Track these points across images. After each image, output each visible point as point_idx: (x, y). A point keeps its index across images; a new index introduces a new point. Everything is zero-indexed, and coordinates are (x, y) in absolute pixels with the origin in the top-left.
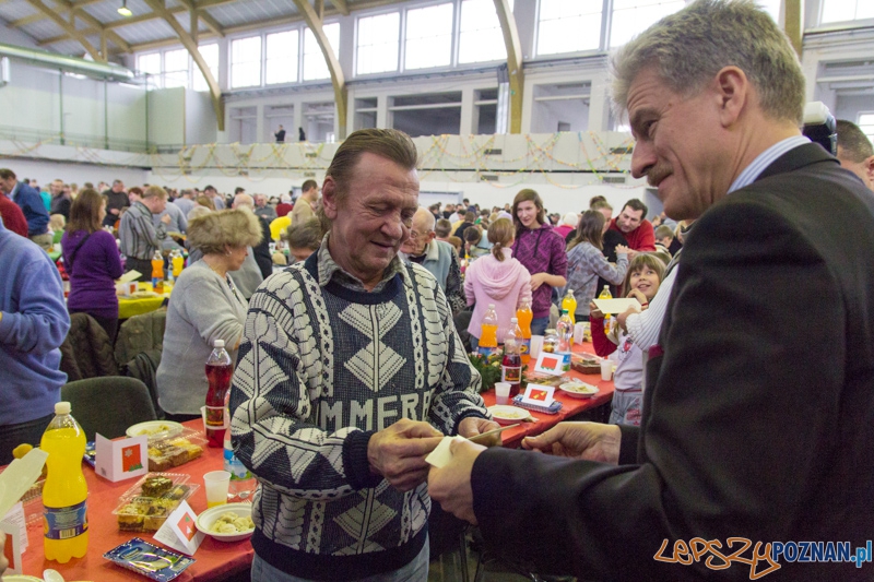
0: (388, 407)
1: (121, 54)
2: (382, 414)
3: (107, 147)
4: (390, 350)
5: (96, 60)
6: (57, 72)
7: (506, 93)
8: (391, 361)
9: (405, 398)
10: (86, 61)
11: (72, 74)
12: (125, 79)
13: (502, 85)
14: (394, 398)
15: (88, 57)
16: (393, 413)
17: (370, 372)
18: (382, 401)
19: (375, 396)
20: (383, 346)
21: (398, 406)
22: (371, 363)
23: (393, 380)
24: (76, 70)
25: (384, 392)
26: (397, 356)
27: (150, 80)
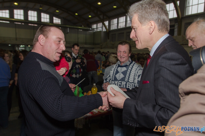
0: (120, 83)
1: (89, 25)
2: (119, 84)
3: (86, 44)
4: (122, 74)
5: (84, 27)
6: (77, 30)
7: (177, 26)
8: (122, 76)
9: (123, 82)
10: (83, 27)
11: (80, 30)
12: (90, 30)
13: (176, 24)
14: (121, 82)
15: (83, 26)
16: (120, 84)
17: (118, 77)
18: (119, 82)
19: (118, 81)
20: (121, 73)
21: (121, 83)
22: (118, 76)
23: (121, 79)
24: (81, 29)
25: (120, 80)
26: (123, 75)
27: (94, 30)
